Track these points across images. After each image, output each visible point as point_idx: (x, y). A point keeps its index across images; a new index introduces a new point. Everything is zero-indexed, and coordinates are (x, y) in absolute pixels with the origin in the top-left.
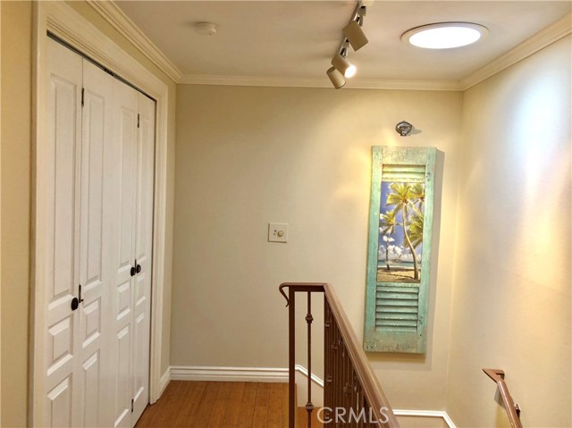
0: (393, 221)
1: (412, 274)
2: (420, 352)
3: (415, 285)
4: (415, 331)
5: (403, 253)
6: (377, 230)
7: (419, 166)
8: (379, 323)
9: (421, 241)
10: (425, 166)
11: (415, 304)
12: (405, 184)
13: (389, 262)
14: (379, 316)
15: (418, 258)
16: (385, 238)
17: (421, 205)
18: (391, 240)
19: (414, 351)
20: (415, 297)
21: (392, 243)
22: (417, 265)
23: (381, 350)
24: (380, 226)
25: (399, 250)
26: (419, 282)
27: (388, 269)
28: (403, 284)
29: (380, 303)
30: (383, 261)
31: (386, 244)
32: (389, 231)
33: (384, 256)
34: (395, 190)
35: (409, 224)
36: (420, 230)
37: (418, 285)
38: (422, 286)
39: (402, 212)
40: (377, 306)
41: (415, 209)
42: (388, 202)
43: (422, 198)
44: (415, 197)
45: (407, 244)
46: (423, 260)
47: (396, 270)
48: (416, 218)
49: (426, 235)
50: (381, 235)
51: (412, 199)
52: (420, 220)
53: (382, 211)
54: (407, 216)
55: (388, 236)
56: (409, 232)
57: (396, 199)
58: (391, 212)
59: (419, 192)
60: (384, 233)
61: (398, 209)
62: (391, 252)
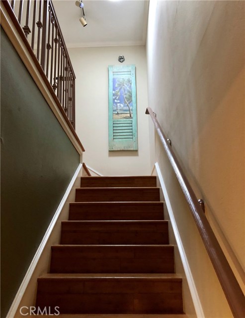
0: (119, 94)
1: (129, 115)
2: (135, 149)
3: (131, 119)
4: (132, 139)
5: (124, 106)
6: (112, 97)
7: (128, 72)
8: (115, 137)
9: (132, 101)
10: (130, 72)
11: (131, 128)
12: (123, 79)
13: (118, 111)
14: (115, 134)
15: (131, 108)
16: (116, 101)
17: (130, 86)
18: (119, 101)
19: (132, 149)
20: (131, 125)
21: (119, 103)
22: (131, 111)
23: (116, 150)
24: (113, 96)
25: (122, 105)
26: (132, 118)
27: (118, 114)
28: (125, 120)
29: (115, 128)
30: (115, 110)
31: (116, 103)
32: (117, 98)
33: (116, 108)
34: (119, 81)
35: (125, 94)
36: (131, 96)
37: (132, 119)
38: (134, 120)
39: (122, 90)
40: (114, 130)
41: (128, 88)
42: (116, 86)
43: (131, 84)
44: (128, 84)
45: (125, 103)
46: (133, 109)
47: (122, 114)
48: (129, 92)
49: (134, 99)
50: (114, 100)
51: (126, 84)
52: (130, 93)
53: (114, 90)
54: (125, 91)
55: (117, 100)
56: (126, 98)
57: (119, 85)
58: (118, 90)
59: (129, 81)
60: (115, 99)
61: (120, 89)
62: (119, 106)
